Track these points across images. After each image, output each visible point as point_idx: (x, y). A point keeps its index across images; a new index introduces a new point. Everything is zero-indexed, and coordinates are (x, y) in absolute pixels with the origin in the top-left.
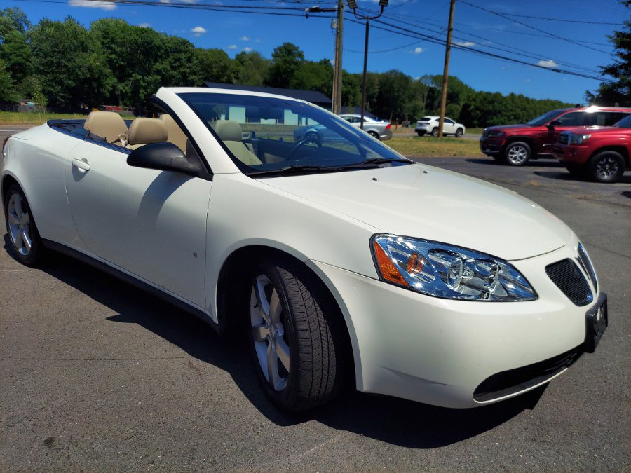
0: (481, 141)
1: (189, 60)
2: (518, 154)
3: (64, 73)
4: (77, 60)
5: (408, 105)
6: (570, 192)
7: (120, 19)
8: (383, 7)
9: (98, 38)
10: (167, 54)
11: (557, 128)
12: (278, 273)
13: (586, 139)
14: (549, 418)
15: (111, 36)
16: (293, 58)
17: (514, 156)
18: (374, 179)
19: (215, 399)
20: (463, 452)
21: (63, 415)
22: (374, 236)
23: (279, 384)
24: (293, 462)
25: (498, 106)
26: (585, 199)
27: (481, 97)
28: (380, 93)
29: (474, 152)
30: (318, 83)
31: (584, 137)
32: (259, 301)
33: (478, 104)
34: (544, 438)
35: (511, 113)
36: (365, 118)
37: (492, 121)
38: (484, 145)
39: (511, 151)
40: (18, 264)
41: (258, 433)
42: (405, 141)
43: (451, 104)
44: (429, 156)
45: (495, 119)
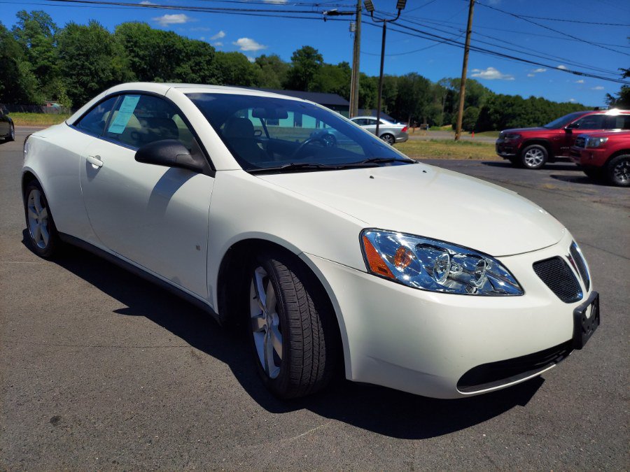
0: (497, 144)
1: (209, 62)
2: (535, 157)
3: (87, 75)
4: (101, 63)
5: (427, 108)
6: (585, 195)
7: (143, 22)
8: (400, 9)
9: (122, 41)
10: (188, 57)
11: (574, 131)
12: (273, 264)
13: (603, 142)
14: (538, 412)
15: (134, 40)
16: (312, 61)
17: (530, 159)
18: (371, 177)
19: (214, 385)
20: (450, 442)
21: (70, 396)
22: (364, 231)
23: (274, 372)
24: (283, 446)
25: (518, 110)
26: (601, 202)
27: (500, 100)
28: (399, 96)
29: (490, 155)
30: (337, 86)
31: (602, 140)
32: (257, 292)
33: (498, 107)
34: (532, 431)
35: (531, 116)
36: (381, 120)
37: (511, 125)
38: (500, 148)
39: (527, 153)
40: (35, 257)
41: (252, 418)
42: (422, 144)
43: (470, 107)
44: (445, 159)
45: (514, 122)
